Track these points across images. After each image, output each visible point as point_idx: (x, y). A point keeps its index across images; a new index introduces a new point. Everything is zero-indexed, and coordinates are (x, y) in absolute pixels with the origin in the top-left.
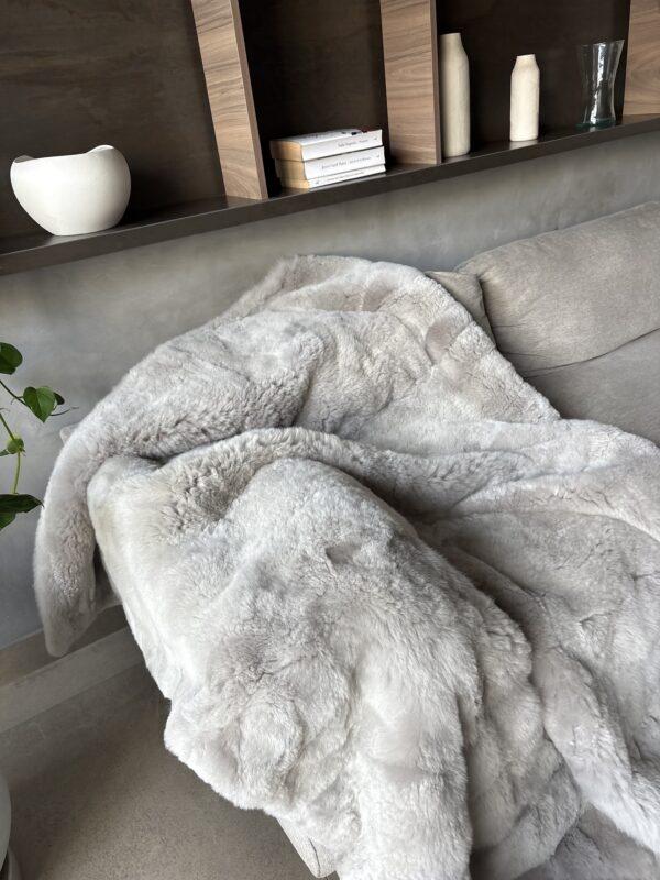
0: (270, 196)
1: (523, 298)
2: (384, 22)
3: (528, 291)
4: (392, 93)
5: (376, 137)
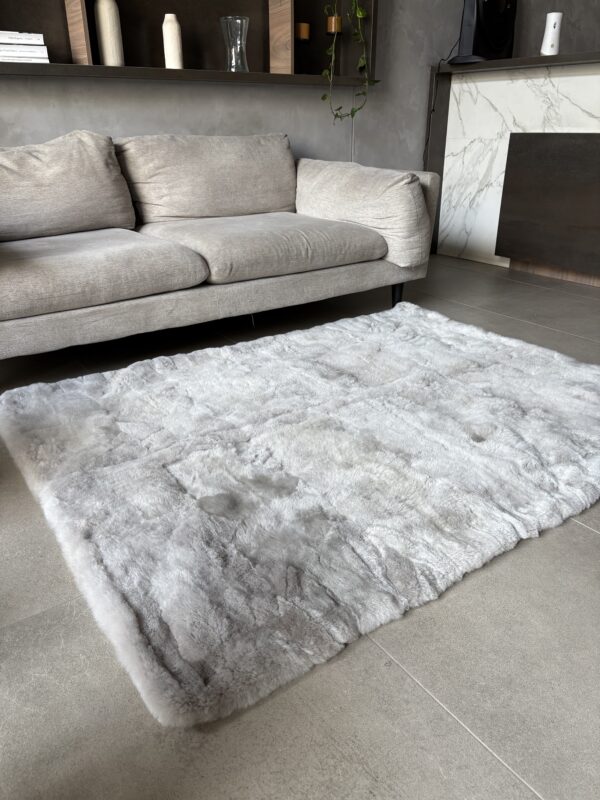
4: (69, 22)
5: (39, 38)
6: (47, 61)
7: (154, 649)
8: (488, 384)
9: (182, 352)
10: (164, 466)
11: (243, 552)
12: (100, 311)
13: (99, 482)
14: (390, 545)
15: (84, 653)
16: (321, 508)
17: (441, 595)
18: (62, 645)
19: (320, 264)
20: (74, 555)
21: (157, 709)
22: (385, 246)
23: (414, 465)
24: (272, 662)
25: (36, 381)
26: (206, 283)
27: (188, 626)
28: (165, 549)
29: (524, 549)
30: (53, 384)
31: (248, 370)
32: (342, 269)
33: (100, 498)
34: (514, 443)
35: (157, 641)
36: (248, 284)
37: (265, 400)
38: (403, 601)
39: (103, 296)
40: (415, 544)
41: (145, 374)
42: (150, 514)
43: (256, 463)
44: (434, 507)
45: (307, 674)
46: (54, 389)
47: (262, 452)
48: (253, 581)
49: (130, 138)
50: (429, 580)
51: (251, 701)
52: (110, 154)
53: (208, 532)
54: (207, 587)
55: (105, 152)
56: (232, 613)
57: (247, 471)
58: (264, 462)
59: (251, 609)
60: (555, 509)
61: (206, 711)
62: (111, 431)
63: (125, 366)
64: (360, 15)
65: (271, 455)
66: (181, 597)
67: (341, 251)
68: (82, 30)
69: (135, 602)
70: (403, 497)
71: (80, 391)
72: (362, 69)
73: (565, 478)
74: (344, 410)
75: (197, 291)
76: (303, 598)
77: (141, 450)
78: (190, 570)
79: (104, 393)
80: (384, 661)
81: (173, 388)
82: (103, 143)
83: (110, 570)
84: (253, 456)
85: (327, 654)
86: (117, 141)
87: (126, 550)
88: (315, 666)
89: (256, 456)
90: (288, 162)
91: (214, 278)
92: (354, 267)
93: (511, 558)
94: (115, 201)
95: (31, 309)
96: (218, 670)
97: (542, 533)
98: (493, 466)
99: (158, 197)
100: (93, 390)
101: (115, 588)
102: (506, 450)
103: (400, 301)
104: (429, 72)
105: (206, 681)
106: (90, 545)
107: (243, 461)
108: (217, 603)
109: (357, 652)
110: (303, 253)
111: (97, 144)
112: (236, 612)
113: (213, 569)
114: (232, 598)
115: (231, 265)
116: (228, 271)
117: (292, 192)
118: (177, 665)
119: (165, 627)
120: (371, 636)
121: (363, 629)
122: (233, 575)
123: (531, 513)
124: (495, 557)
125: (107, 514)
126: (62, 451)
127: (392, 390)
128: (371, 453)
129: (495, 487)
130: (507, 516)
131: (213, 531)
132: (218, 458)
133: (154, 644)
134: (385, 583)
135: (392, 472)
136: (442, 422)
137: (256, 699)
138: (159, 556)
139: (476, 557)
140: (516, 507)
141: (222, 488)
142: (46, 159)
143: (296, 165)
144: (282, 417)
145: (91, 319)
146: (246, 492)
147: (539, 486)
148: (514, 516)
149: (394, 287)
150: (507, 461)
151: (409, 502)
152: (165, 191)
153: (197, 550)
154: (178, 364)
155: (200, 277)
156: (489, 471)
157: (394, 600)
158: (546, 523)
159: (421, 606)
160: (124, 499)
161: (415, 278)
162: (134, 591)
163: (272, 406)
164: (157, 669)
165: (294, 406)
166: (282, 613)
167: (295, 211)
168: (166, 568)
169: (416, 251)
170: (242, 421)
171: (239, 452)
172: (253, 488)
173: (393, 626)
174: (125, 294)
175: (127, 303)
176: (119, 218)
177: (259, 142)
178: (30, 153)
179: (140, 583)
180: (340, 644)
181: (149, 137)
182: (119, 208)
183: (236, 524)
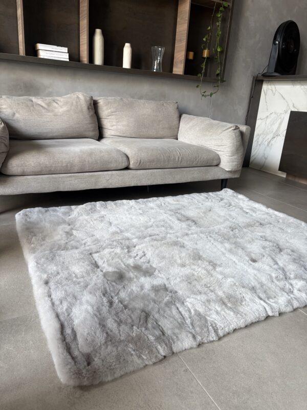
0: (26, 55)
1: (109, 111)
2: (81, 23)
3: (112, 109)
4: (81, 43)
5: (65, 50)
6: (68, 60)
7: (66, 343)
8: (264, 234)
9: (111, 201)
10: (91, 254)
11: (121, 302)
12: (74, 176)
13: (57, 257)
14: (198, 309)
15: (32, 341)
16: (165, 285)
17: (220, 339)
18: (23, 335)
19: (185, 165)
20: (38, 291)
21: (62, 375)
22: (219, 160)
23: (217, 270)
24: (124, 360)
25: (38, 207)
26: (127, 168)
27: (85, 334)
28: (82, 294)
29: (270, 322)
30: (46, 209)
31: (141, 212)
32: (196, 168)
33: (56, 265)
34: (272, 265)
35: (68, 340)
36: (147, 171)
37: (147, 228)
38: (199, 338)
39: (76, 169)
40: (210, 310)
41: (91, 209)
42: (79, 276)
43: (136, 258)
44: (224, 292)
45: (141, 369)
46: (46, 211)
47: (140, 253)
48: (123, 316)
49: (101, 98)
50: (214, 329)
51: (109, 378)
52: (90, 104)
53: (105, 289)
54: (99, 316)
55: (89, 103)
56: (109, 331)
57: (131, 262)
58: (141, 258)
59: (119, 330)
60: (289, 302)
61: (85, 379)
62: (69, 234)
63: (83, 204)
64: (219, 50)
65: (145, 255)
66: (85, 319)
67: (196, 159)
68: (86, 48)
69: (62, 318)
70: (209, 285)
71: (58, 213)
72: (218, 75)
73: (297, 287)
74: (186, 237)
75: (122, 172)
76: (146, 329)
77: (82, 245)
78: (92, 306)
79: (69, 216)
80: (184, 369)
81: (103, 217)
82: (88, 99)
83: (53, 301)
84: (136, 254)
85: (154, 360)
86: (95, 98)
87: (63, 292)
88: (146, 365)
89: (137, 255)
90: (176, 115)
91: (131, 166)
92: (202, 168)
93: (262, 325)
94: (90, 126)
95: (41, 171)
96: (96, 359)
97: (280, 314)
98: (258, 275)
99: (111, 125)
100: (65, 214)
101: (54, 310)
102: (267, 268)
103: (225, 188)
104: (252, 79)
105: (89, 364)
106: (47, 287)
107: (130, 257)
108: (102, 325)
109: (170, 361)
110: (177, 159)
111: (85, 99)
112: (111, 331)
113: (104, 308)
114: (111, 324)
115: (140, 161)
116: (138, 163)
117: (176, 130)
118: (76, 353)
119: (74, 333)
120: (179, 354)
121: (175, 350)
122: (113, 312)
123: (276, 303)
124: (252, 323)
125: (58, 273)
126: (44, 240)
127: (213, 231)
128: (196, 261)
129: (258, 286)
130: (262, 302)
131: (108, 289)
132: (118, 253)
133: (67, 341)
134: (191, 327)
135: (205, 272)
136: (236, 250)
137: (113, 378)
138: (79, 298)
139: (242, 321)
140: (268, 298)
141: (117, 268)
142: (61, 104)
143: (180, 117)
144: (154, 237)
145: (68, 179)
146: (129, 272)
147: (283, 289)
148: (266, 303)
149: (222, 180)
150: (267, 274)
151: (212, 288)
152: (114, 123)
153: (98, 297)
154: (108, 206)
155: (124, 165)
156: (256, 278)
157: (194, 337)
158: (283, 309)
159: (208, 343)
160: (68, 267)
161: (233, 177)
162: (63, 313)
163: (150, 231)
164: (66, 353)
165: (161, 232)
166: (134, 335)
167: (177, 139)
168: (81, 304)
169: (235, 163)
170: (134, 236)
171: (129, 252)
172: (132, 271)
173: (192, 351)
174: (87, 169)
175: (87, 174)
176: (91, 134)
177: (163, 105)
178: (54, 101)
179: (67, 310)
180: (162, 355)
181: (110, 98)
182: (92, 129)
183: (120, 287)
